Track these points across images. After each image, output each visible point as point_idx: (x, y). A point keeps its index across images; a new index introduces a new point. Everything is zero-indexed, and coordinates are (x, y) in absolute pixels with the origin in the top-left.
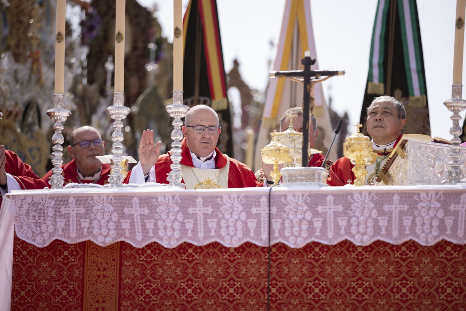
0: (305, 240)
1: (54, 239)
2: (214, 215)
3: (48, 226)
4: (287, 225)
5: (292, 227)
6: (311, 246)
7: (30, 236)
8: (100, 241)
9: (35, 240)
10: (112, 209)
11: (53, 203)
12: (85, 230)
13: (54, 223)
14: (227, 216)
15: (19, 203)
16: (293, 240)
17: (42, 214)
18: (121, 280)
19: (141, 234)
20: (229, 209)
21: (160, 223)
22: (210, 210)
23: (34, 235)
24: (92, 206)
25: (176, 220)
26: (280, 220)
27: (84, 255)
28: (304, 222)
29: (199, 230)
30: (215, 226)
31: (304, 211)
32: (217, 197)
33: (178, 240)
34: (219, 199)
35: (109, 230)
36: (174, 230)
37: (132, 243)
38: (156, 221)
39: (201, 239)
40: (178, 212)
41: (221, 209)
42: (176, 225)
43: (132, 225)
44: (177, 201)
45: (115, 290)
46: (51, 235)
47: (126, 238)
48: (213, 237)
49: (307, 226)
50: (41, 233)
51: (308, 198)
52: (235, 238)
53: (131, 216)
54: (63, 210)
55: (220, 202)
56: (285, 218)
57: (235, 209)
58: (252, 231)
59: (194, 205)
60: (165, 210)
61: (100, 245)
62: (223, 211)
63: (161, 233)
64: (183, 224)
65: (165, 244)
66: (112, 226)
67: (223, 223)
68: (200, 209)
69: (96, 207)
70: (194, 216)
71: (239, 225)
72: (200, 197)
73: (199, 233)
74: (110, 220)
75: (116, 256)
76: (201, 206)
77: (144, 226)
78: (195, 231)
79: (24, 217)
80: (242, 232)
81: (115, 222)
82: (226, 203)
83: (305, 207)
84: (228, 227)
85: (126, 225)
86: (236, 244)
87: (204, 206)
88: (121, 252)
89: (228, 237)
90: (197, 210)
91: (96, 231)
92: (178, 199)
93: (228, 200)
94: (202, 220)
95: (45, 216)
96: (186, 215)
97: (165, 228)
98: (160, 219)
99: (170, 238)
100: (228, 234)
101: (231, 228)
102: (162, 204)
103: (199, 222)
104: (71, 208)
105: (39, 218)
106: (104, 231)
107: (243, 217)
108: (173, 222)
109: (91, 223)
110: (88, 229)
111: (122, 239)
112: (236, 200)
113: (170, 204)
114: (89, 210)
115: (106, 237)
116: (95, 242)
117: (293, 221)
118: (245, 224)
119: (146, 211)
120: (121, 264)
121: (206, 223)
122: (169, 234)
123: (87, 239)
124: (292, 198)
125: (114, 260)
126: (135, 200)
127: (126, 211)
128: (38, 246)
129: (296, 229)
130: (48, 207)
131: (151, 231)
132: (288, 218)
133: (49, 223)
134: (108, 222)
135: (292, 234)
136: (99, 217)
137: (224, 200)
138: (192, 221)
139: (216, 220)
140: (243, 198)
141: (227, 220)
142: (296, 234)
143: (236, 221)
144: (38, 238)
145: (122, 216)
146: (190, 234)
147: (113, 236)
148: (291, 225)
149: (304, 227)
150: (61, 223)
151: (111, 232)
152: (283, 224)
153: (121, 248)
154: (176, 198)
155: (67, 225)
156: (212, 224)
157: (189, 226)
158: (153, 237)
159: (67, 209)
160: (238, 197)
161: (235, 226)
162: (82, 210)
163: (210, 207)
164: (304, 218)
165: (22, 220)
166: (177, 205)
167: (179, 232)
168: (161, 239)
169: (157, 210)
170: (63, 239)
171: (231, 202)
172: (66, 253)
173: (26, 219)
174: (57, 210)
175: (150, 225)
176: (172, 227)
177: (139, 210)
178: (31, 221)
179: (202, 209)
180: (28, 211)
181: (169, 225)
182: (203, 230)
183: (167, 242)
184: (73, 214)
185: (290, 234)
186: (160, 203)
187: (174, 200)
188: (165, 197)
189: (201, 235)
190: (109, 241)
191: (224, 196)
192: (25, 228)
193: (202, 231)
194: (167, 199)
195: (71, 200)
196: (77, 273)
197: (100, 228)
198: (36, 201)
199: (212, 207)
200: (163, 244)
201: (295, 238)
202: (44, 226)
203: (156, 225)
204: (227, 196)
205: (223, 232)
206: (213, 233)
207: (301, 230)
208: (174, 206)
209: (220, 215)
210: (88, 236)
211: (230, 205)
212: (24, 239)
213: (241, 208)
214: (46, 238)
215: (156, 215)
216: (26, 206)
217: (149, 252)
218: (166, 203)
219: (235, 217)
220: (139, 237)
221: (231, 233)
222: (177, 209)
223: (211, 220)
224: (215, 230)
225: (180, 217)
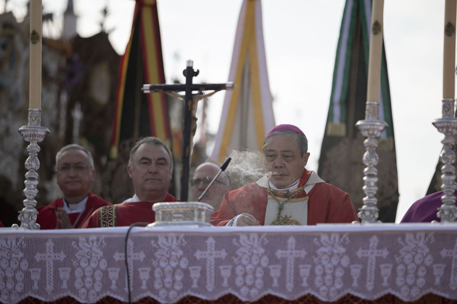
0: (178, 294)
2: (67, 262)
4: (157, 275)
5: (163, 277)
6: (188, 302)
14: (83, 264)
16: (165, 293)
20: (86, 255)
22: (62, 256)
25: (19, 268)
26: (149, 269)
28: (179, 271)
29: (47, 282)
30: (68, 276)
31: (179, 257)
32: (73, 240)
33: (20, 294)
34: (74, 243)
36: (15, 281)
39: (49, 293)
40: (22, 259)
41: (77, 255)
42: (19, 276)
44: (21, 245)
48: (65, 290)
49: (182, 276)
51: (184, 240)
52: (92, 291)
55: (75, 246)
56: (155, 266)
57: (93, 255)
58: (114, 282)
59: (43, 250)
60: (6, 256)
62: (79, 258)
64: (27, 274)
67: (78, 273)
68: (50, 255)
70: (41, 264)
71: (98, 275)
72: (50, 241)
73: (48, 286)
76: (52, 251)
78: (42, 282)
80: (101, 285)
82: (83, 248)
83: (180, 253)
84: (84, 277)
86: (94, 299)
87: (54, 252)
89: (83, 290)
90: (47, 257)
92: (23, 242)
93: (86, 244)
94: (52, 270)
96: (32, 262)
97: (5, 279)
99: (10, 292)
100: (84, 287)
101: (88, 279)
103: (47, 271)
107: (103, 265)
108: (15, 272)
112: (95, 244)
113: (13, 249)
117: (165, 270)
118: (105, 273)
121: (56, 273)
122: (10, 286)
124: (164, 241)
129: (168, 279)
132: (159, 266)
135: (164, 287)
137: (80, 244)
138: (40, 270)
139: (69, 269)
140: (104, 242)
141: (83, 269)
142: (168, 286)
143: (94, 270)
146: (36, 286)
148: (162, 275)
149: (179, 278)
152: (152, 273)
154: (20, 241)
156: (64, 274)
157: (35, 276)
160: (98, 240)
161: (93, 276)
163: (62, 252)
164: (178, 266)
166: (22, 251)
167: (22, 285)
171: (89, 246)
176: (14, 278)
179: (53, 255)
181: (9, 275)
182: (52, 282)
185: (161, 286)
186: (1, 247)
187: (18, 244)
188: (6, 240)
189: (50, 288)
191: (81, 239)
193: (52, 284)
194: (9, 243)
199: (65, 253)
201: (166, 292)
204: (84, 239)
205: (78, 284)
206: (65, 286)
207: (174, 281)
208: (18, 251)
209: (74, 262)
211: (87, 250)
213: (101, 254)
218: (7, 247)
219: (93, 265)
221: (88, 285)
222: (21, 255)
223: (63, 269)
224: (68, 282)
225: (24, 264)
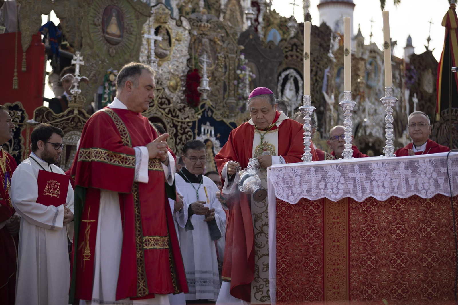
1: (301, 197)
2: (413, 175)
3: (297, 189)
7: (285, 196)
8: (333, 198)
9: (288, 199)
10: (340, 174)
11: (300, 172)
12: (322, 190)
13: (301, 187)
14: (422, 176)
15: (277, 173)
17: (293, 180)
18: (349, 225)
19: (361, 192)
20: (424, 170)
21: (374, 183)
22: (410, 172)
23: (288, 196)
24: (327, 173)
25: (385, 180)
27: (323, 208)
29: (403, 187)
30: (414, 183)
32: (415, 161)
33: (387, 194)
34: (416, 163)
35: (339, 189)
36: (384, 188)
37: (355, 198)
38: (372, 181)
39: (404, 193)
40: (387, 174)
41: (418, 170)
42: (386, 184)
43: (355, 186)
45: (346, 232)
46: (299, 195)
47: (351, 195)
48: (413, 191)
50: (293, 194)
52: (429, 191)
53: (354, 179)
54: (307, 177)
55: (417, 165)
57: (428, 170)
58: (441, 185)
59: (398, 169)
60: (378, 173)
61: (333, 200)
62: (420, 172)
63: (375, 190)
64: (391, 183)
65: (378, 198)
66: (340, 186)
67: (420, 181)
68: (403, 171)
69: (329, 174)
70: (398, 177)
71: (432, 182)
72: (402, 163)
73: (403, 189)
74: (339, 182)
75: (346, 208)
76: (403, 169)
77: (363, 185)
78: (400, 187)
79: (281, 183)
80: (434, 187)
81: (342, 184)
82: (422, 166)
84: (423, 183)
85: (350, 185)
86: (430, 196)
87: (405, 169)
88: (349, 205)
89: (424, 191)
90: (401, 172)
91: (329, 191)
92: (387, 165)
93: (423, 164)
94: (404, 180)
95: (295, 182)
96: (393, 176)
97: (378, 186)
98: (374, 180)
99: (382, 194)
100: (424, 189)
101: (426, 184)
102: (375, 169)
103: (402, 181)
104: (312, 176)
105: (291, 183)
106: (335, 190)
107: (434, 175)
108: (384, 182)
109: (326, 185)
110: (324, 189)
111: (348, 196)
112: (429, 163)
113: (381, 169)
114: (324, 176)
115: (337, 194)
116: (329, 198)
118: (436, 180)
119: (364, 175)
120: (349, 214)
121: (407, 181)
122: (381, 190)
123: (324, 197)
125: (344, 211)
126: (356, 167)
127: (350, 175)
128: (291, 203)
130: (297, 175)
131: (368, 189)
133: (297, 186)
134: (338, 184)
136: (331, 181)
137: (420, 164)
138: (397, 180)
139: (415, 179)
140: (434, 162)
141: (423, 179)
143: (429, 179)
144: (291, 197)
145: (348, 179)
146: (396, 190)
147: (342, 194)
150: (305, 186)
151: (340, 191)
153: (349, 202)
154: (385, 164)
155: (310, 187)
156: (412, 182)
157: (395, 184)
158: (369, 194)
159: (310, 176)
160: (430, 161)
161: (429, 182)
162: (320, 176)
163: (410, 169)
165: (279, 185)
166: (386, 169)
167: (388, 189)
168: (376, 194)
169: (372, 173)
170: (307, 198)
171: (425, 165)
172: (311, 207)
173: (282, 184)
174: (302, 176)
175: (367, 185)
176: (383, 185)
177: (359, 174)
178: (285, 186)
179: (404, 171)
180: (283, 178)
181: (380, 184)
183: (379, 197)
184: (313, 179)
186: (374, 168)
187: (384, 166)
188: (377, 164)
189: (404, 190)
190: (339, 197)
191: (420, 161)
192: (281, 190)
193: (405, 188)
194: (379, 165)
195: (312, 169)
196: (319, 221)
197: (332, 188)
198: (289, 171)
199: (412, 170)
200: (377, 198)
202: (294, 189)
203: (371, 184)
204: (422, 161)
205: (420, 187)
206: (413, 189)
208: (384, 170)
209: (417, 175)
210: (324, 194)
211: (424, 167)
212: (281, 199)
213: (432, 169)
214: (296, 198)
215: (372, 177)
216: (281, 175)
217: (368, 204)
218: (378, 168)
219: (429, 176)
220: (360, 194)
221: (426, 188)
222: (386, 172)
223: (411, 179)
224: (414, 186)
225: (388, 178)
